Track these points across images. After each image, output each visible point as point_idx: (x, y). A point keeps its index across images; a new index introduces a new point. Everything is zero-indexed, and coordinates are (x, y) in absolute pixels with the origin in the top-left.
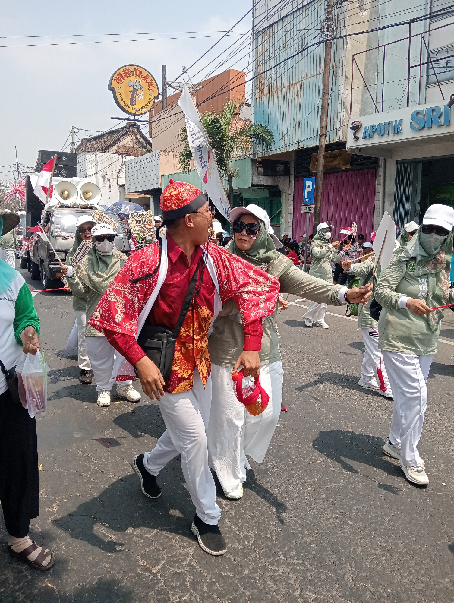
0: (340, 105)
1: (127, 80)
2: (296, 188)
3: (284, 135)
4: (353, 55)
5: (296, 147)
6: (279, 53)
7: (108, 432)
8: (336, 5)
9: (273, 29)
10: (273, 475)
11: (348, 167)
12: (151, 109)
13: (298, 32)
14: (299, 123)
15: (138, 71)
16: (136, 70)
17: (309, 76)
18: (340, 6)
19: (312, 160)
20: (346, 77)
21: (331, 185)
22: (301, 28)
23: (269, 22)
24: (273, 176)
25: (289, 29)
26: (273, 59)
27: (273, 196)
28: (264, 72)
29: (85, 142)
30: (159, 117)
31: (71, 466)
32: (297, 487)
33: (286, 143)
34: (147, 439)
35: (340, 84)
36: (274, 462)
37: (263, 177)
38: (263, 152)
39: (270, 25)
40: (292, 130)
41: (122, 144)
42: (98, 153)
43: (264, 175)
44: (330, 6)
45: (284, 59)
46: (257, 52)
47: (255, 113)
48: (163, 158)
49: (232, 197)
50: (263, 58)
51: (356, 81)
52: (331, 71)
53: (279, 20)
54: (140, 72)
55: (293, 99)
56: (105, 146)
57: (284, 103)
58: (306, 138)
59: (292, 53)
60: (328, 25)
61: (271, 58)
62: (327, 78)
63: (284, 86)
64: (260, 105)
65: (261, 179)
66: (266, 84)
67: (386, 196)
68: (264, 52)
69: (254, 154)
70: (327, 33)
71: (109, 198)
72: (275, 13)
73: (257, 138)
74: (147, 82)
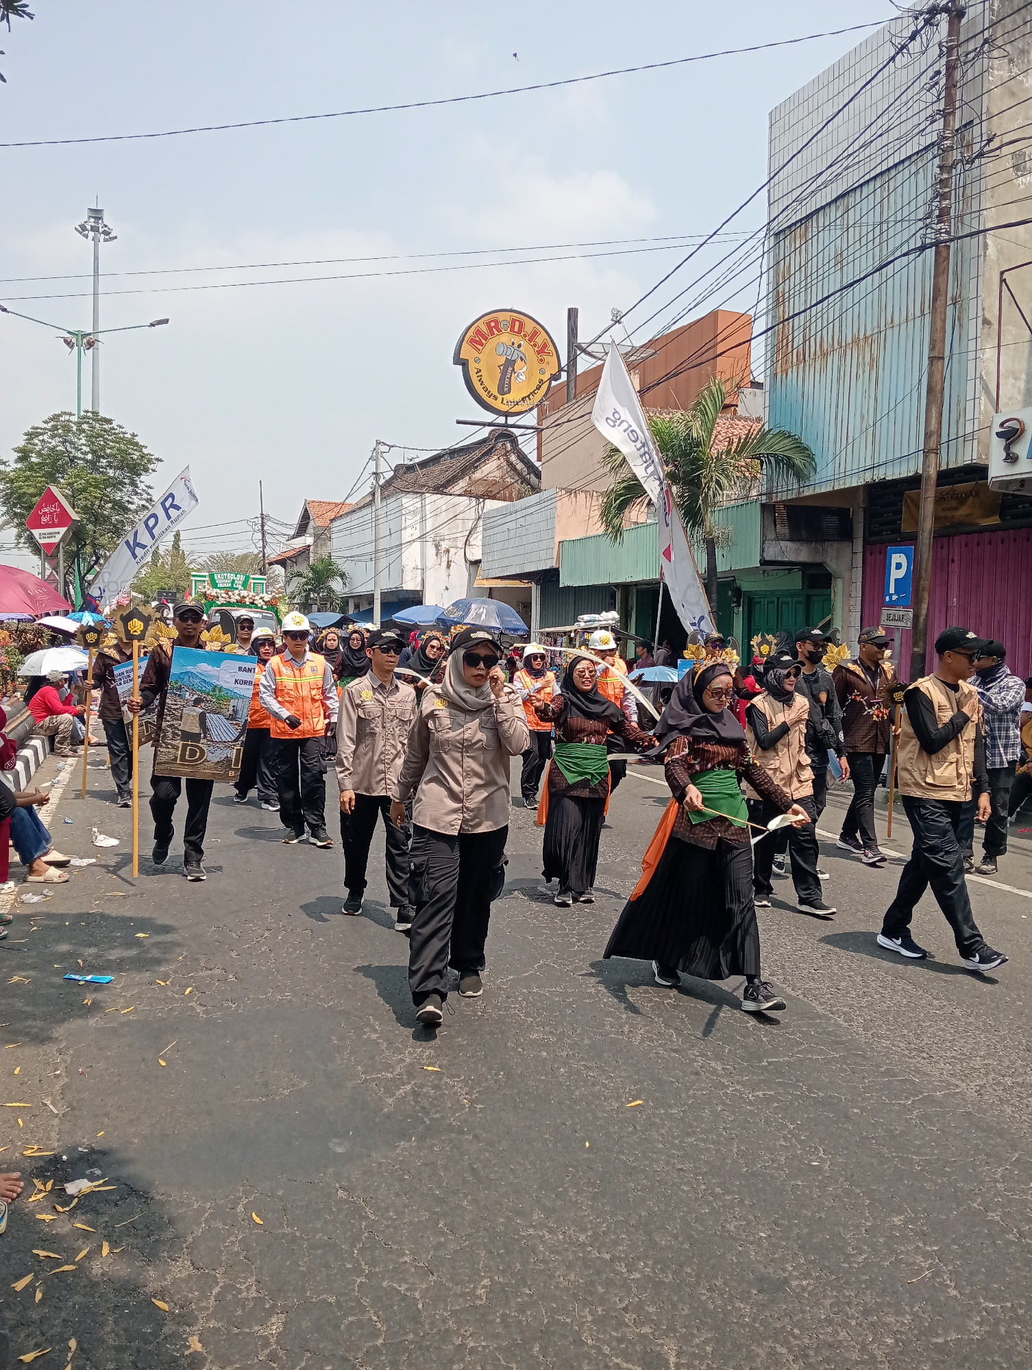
0: (971, 384)
1: (492, 343)
2: (868, 569)
3: (838, 452)
4: (1002, 273)
5: (868, 477)
6: (826, 274)
7: (407, 1145)
8: (959, 166)
9: (815, 225)
10: (799, 1296)
11: (995, 520)
12: (541, 402)
13: (871, 228)
14: (874, 425)
15: (517, 323)
16: (514, 321)
17: (896, 321)
18: (967, 167)
19: (908, 506)
20: (986, 322)
21: (953, 561)
22: (878, 220)
23: (804, 208)
24: (812, 542)
25: (851, 223)
26: (814, 287)
27: (812, 586)
28: (793, 317)
29: (401, 471)
30: (558, 419)
31: (319, 1225)
32: (860, 1335)
33: (843, 470)
34: (496, 1172)
35: (972, 336)
36: (802, 1261)
37: (789, 544)
38: (788, 489)
39: (807, 216)
40: (857, 441)
41: (478, 475)
42: (427, 495)
43: (791, 540)
44: (945, 169)
45: (838, 287)
46: (777, 275)
47: (772, 406)
48: (565, 505)
49: (714, 589)
50: (792, 286)
51: (1011, 328)
52: (950, 310)
53: (829, 204)
54: (521, 324)
55: (860, 372)
56: (442, 480)
57: (838, 380)
58: (890, 457)
59: (857, 272)
60: (941, 210)
61: (809, 285)
62: (939, 325)
64: (784, 388)
65: (784, 548)
66: (798, 341)
68: (792, 272)
69: (769, 494)
70: (938, 227)
71: (447, 589)
72: (818, 189)
73: (772, 459)
74: (535, 345)
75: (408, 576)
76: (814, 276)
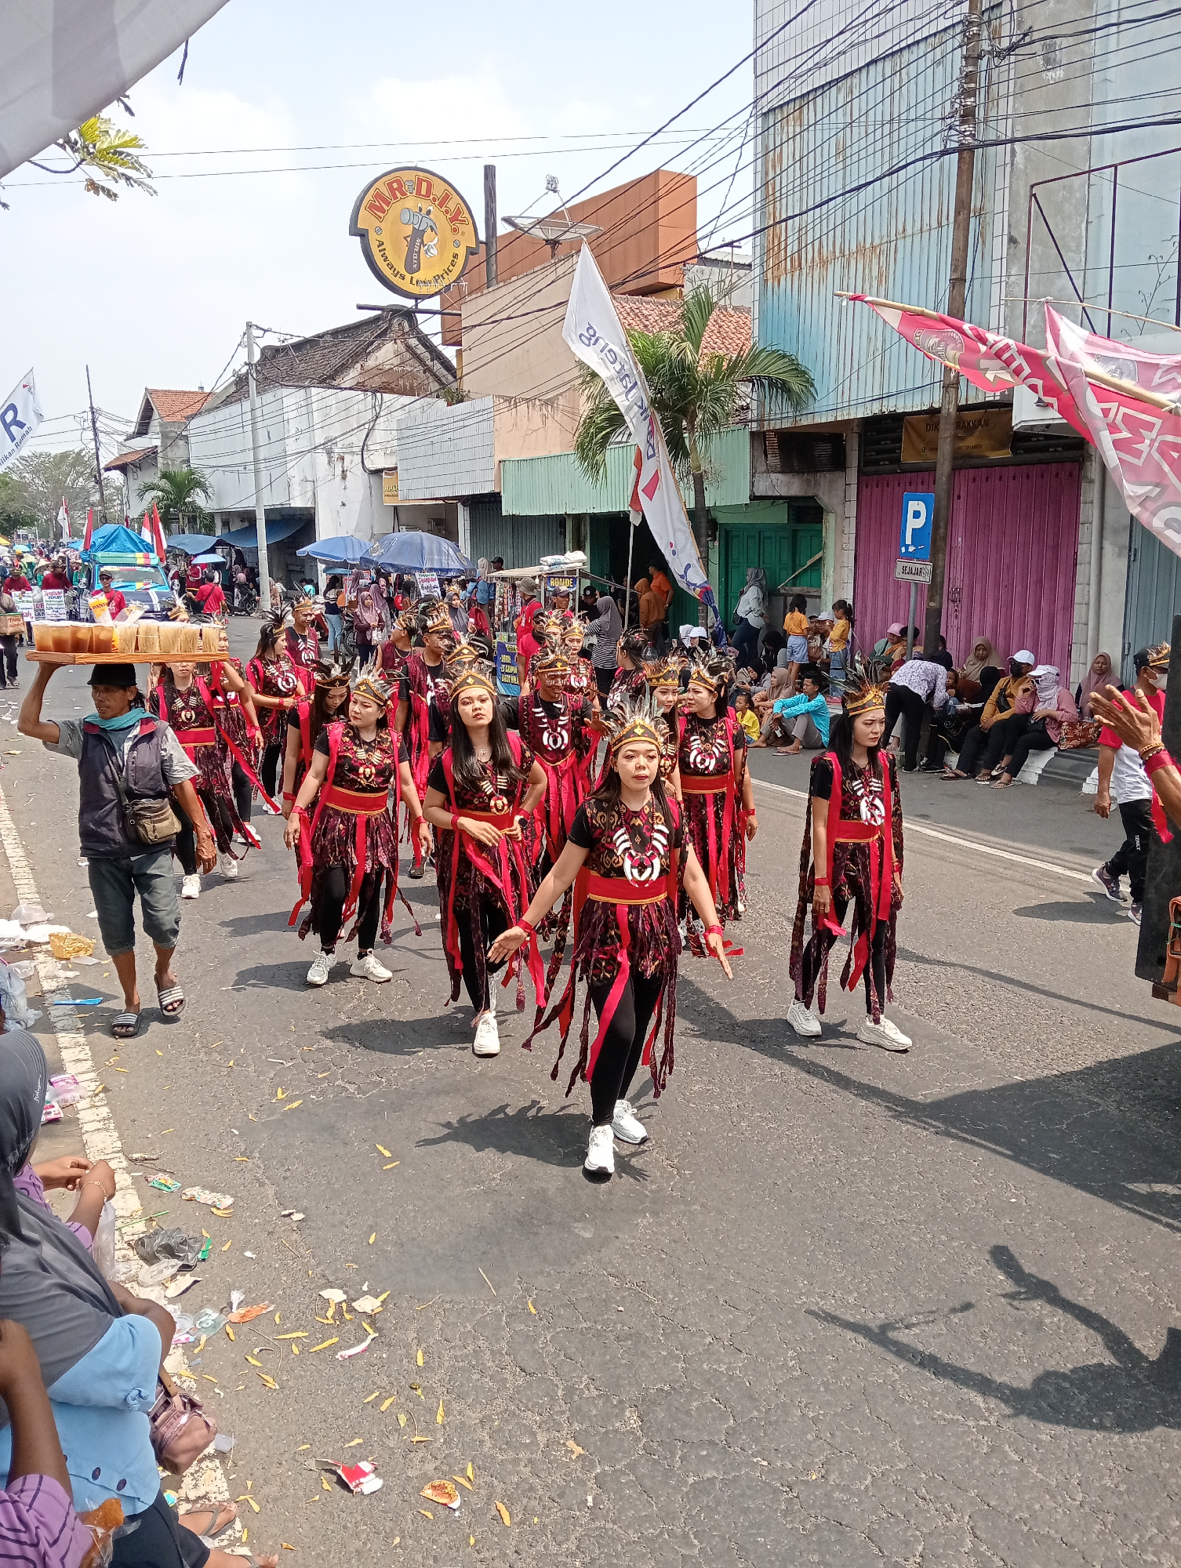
0: (993, 311)
1: (395, 209)
2: (863, 503)
3: (840, 382)
4: (1032, 186)
5: (875, 409)
6: (826, 174)
8: (985, 59)
9: (811, 107)
11: (1006, 454)
12: (458, 282)
13: (879, 124)
14: (884, 351)
15: (424, 185)
17: (909, 231)
19: (907, 430)
20: (1013, 241)
21: (959, 497)
22: (887, 115)
23: (799, 88)
24: (804, 473)
25: (855, 116)
26: (811, 188)
27: (798, 521)
28: (785, 220)
29: (271, 355)
30: (495, 314)
33: (846, 399)
35: (996, 256)
37: (780, 476)
38: (782, 417)
39: (802, 96)
40: (862, 370)
41: (371, 362)
42: (314, 390)
43: (782, 472)
44: (970, 60)
45: (839, 191)
46: (765, 165)
47: (763, 318)
48: (505, 417)
50: (785, 184)
51: (1036, 247)
52: (972, 220)
53: (829, 85)
54: (429, 186)
55: (867, 287)
56: (328, 371)
58: (902, 387)
59: (863, 175)
60: (965, 109)
61: (805, 185)
63: (842, 252)
64: (776, 298)
65: (775, 481)
66: (793, 247)
67: (1107, 533)
68: (784, 167)
69: (760, 421)
70: (962, 128)
71: (344, 505)
72: (818, 66)
73: (766, 382)
74: (447, 212)
75: (296, 490)
76: (811, 174)
